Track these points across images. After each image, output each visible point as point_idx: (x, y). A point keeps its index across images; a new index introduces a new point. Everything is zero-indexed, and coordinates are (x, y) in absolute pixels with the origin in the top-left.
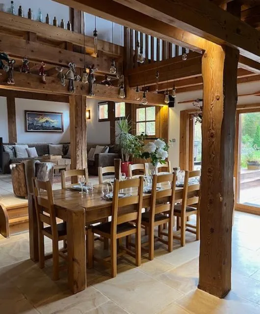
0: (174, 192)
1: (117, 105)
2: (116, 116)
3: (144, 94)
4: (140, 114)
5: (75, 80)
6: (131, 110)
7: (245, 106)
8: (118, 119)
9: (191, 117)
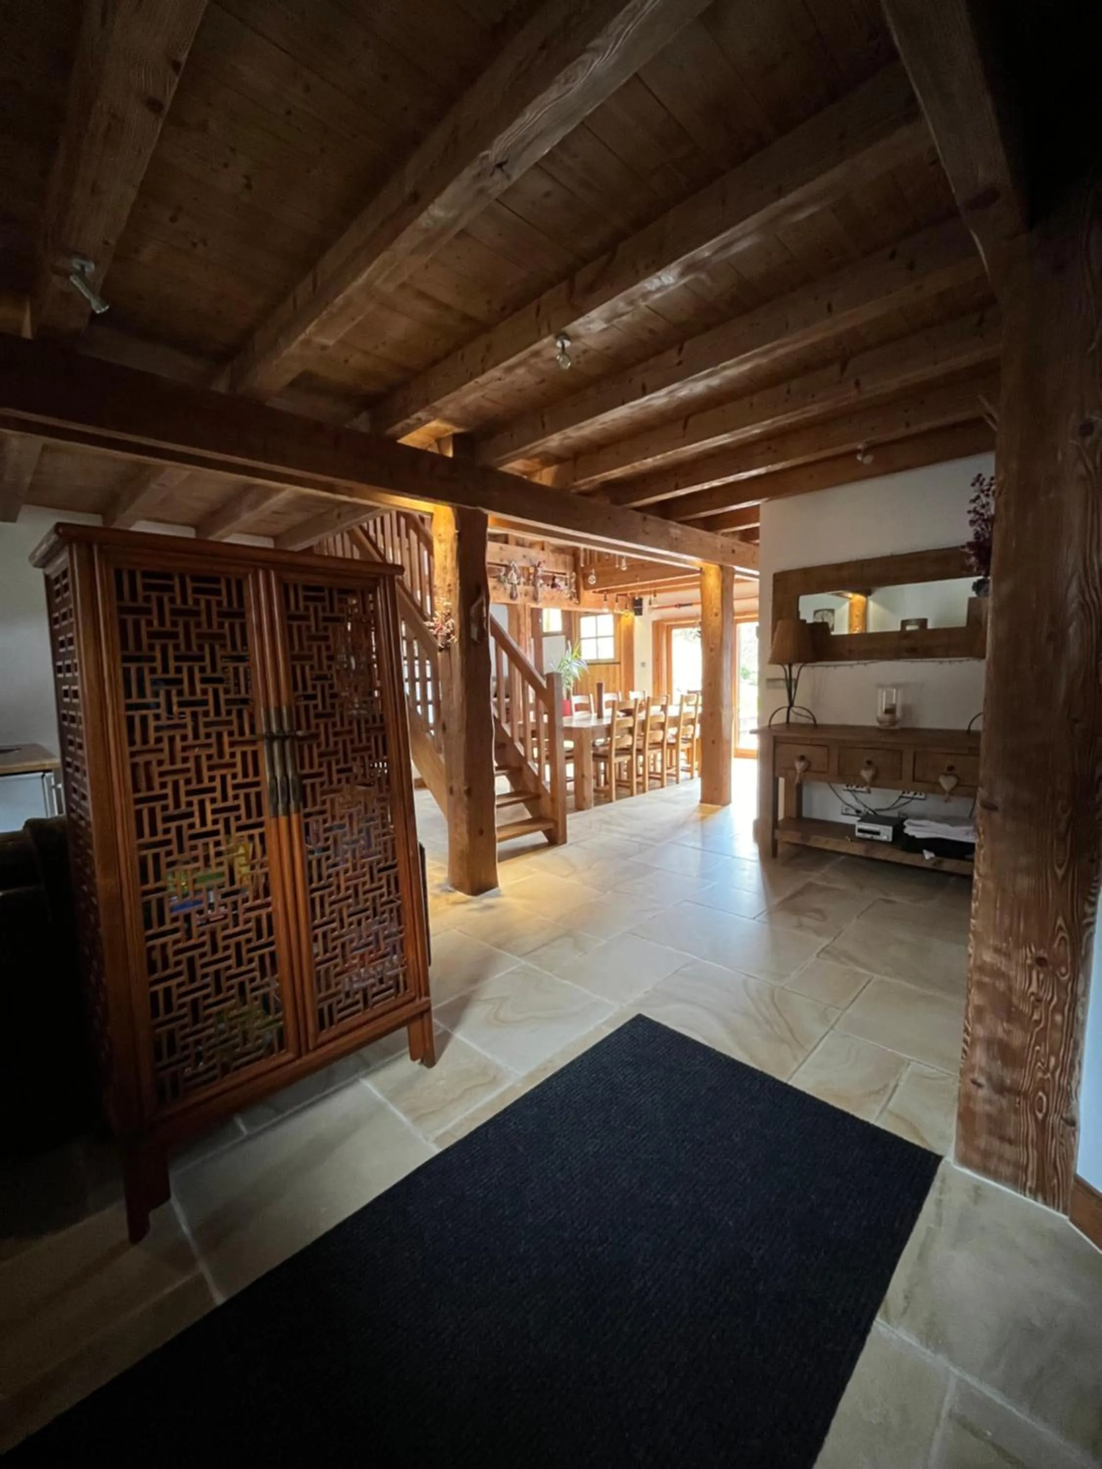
0: (668, 719)
1: (545, 612)
2: (545, 630)
3: (605, 597)
4: (587, 625)
5: (519, 584)
6: (570, 622)
7: (744, 613)
8: (548, 635)
9: (669, 629)
